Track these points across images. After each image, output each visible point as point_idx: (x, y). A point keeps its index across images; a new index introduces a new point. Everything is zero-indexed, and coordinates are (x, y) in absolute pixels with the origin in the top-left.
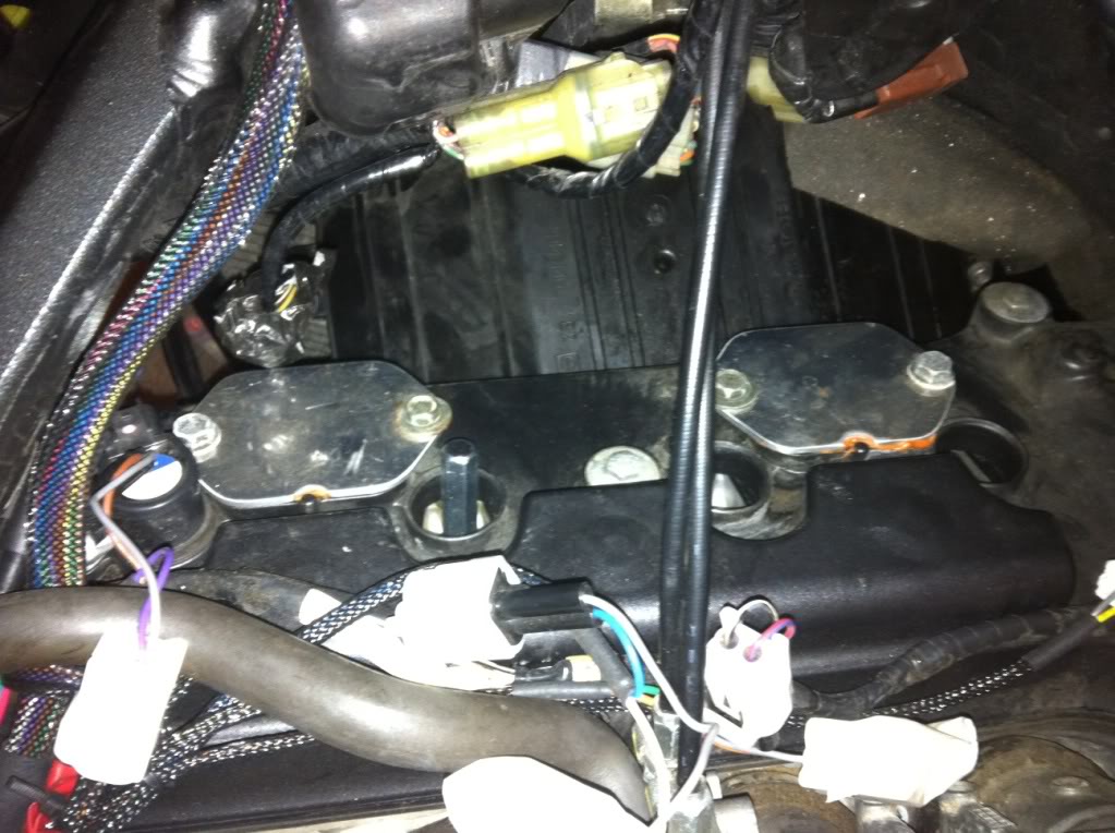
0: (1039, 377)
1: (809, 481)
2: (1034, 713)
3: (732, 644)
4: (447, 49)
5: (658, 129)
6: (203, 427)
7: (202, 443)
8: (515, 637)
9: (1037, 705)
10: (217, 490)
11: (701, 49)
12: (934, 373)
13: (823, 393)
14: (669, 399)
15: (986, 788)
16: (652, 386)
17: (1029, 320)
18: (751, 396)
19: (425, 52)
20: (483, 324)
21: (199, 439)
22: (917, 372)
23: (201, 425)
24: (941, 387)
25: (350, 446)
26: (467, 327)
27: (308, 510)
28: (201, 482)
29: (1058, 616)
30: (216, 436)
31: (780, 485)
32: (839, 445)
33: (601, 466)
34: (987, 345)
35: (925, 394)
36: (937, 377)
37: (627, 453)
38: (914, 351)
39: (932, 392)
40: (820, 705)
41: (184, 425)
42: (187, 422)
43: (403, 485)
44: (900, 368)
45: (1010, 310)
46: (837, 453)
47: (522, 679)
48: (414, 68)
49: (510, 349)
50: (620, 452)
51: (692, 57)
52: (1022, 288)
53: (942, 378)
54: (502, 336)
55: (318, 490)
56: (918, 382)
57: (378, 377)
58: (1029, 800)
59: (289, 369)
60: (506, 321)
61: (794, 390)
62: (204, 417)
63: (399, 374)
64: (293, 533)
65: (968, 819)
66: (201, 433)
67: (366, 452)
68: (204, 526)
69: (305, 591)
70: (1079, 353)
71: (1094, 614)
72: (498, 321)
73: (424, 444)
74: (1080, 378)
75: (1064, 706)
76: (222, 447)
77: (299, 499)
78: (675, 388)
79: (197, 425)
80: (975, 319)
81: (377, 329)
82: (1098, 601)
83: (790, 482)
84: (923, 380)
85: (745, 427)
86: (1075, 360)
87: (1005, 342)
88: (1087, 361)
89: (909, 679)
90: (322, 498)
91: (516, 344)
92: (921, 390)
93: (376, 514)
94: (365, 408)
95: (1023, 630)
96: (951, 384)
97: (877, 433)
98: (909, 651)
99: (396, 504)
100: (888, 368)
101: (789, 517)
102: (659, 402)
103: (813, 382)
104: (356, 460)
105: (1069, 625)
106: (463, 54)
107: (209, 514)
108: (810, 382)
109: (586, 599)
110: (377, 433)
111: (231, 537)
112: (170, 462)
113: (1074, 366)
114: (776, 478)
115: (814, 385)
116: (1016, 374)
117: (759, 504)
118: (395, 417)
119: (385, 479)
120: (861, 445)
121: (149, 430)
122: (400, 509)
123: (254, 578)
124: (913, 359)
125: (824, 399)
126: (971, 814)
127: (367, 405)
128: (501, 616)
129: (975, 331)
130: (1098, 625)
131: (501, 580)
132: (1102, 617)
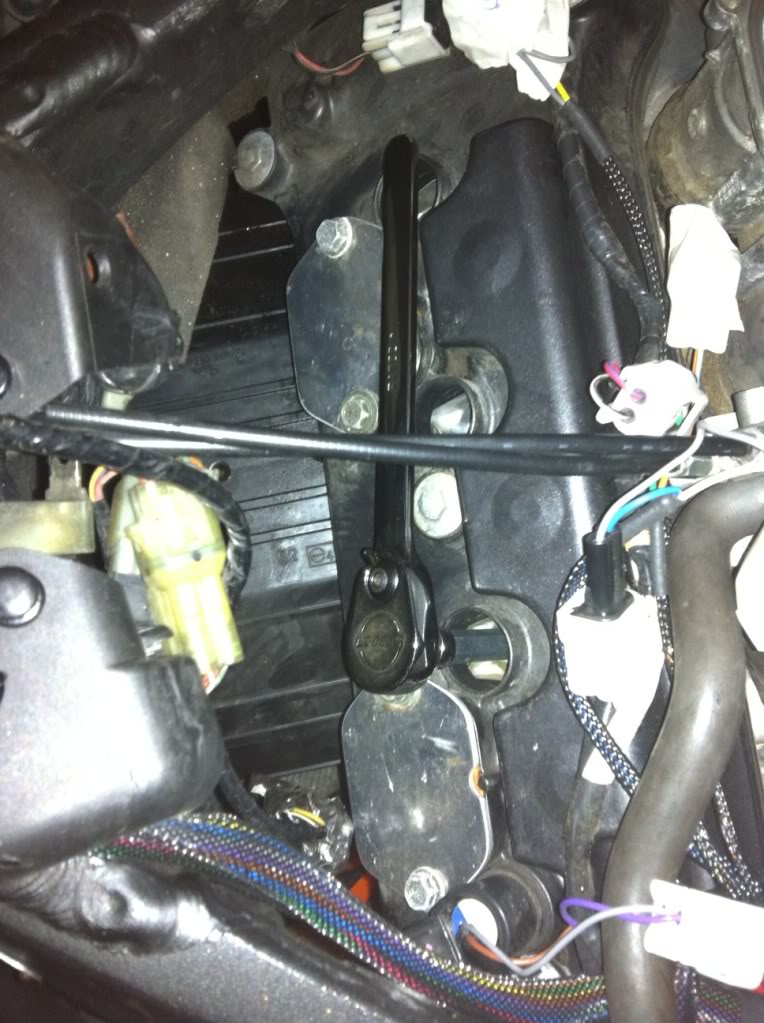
0: (327, 142)
2: (632, 151)
3: (629, 414)
4: (169, 688)
5: (209, 493)
6: (419, 883)
7: (433, 883)
9: (626, 149)
10: (478, 866)
11: (148, 459)
13: (359, 332)
14: (359, 466)
15: (694, 191)
16: (347, 480)
17: (273, 148)
18: (365, 395)
19: (174, 708)
20: (281, 634)
21: (430, 886)
22: (336, 250)
23: (416, 885)
24: (349, 229)
25: (430, 751)
26: (284, 648)
27: (493, 783)
28: (469, 881)
29: (563, 134)
30: (425, 871)
31: (443, 368)
33: (432, 525)
34: (294, 185)
35: (355, 242)
36: (341, 234)
37: (420, 501)
38: (315, 253)
39: (353, 238)
40: (655, 335)
41: (417, 901)
42: (413, 898)
43: (463, 700)
44: (331, 265)
45: (263, 165)
47: (650, 588)
48: (187, 716)
49: (304, 608)
50: (420, 507)
51: (155, 466)
52: (242, 153)
53: (342, 228)
54: (293, 616)
55: (473, 776)
56: (345, 249)
57: (359, 728)
58: (708, 157)
59: (353, 810)
60: (279, 614)
61: (357, 357)
62: (408, 883)
63: (354, 710)
64: (523, 795)
65: (729, 209)
66: (424, 885)
67: (435, 735)
68: (510, 875)
69: (585, 782)
70: (309, 106)
71: (563, 104)
72: (279, 621)
74: (332, 105)
75: (625, 127)
76: (434, 865)
77: (482, 792)
78: (348, 462)
79: (415, 889)
80: (269, 196)
81: (283, 731)
82: (550, 100)
83: (441, 359)
84: (344, 245)
86: (314, 111)
87: (291, 169)
88: (315, 100)
89: (624, 260)
90: (480, 772)
91: (299, 604)
92: (352, 246)
93: (501, 723)
94: (390, 738)
95: (577, 163)
96: (345, 220)
98: (599, 259)
99: (479, 705)
100: (330, 275)
101: (474, 360)
102: (363, 474)
103: (349, 340)
104: (441, 743)
105: (571, 124)
106: (171, 673)
108: (348, 344)
110: (415, 726)
111: (529, 850)
112: (459, 910)
113: (320, 112)
114: (438, 372)
115: (352, 340)
116: (323, 161)
117: (463, 386)
118: (398, 711)
119: (461, 715)
121: (431, 932)
122: (483, 701)
123: (574, 827)
124: (322, 253)
125: (365, 330)
126: (726, 207)
127: (387, 736)
128: (615, 612)
129: (281, 196)
130: (571, 100)
131: (579, 611)
132: (565, 97)
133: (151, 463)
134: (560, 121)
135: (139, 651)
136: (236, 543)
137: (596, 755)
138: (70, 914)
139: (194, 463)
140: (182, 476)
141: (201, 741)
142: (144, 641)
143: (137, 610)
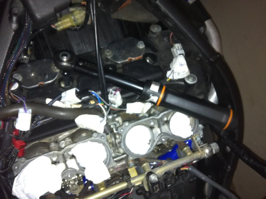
0: (160, 42)
1: (123, 67)
3: (112, 94)
7: (19, 79)
8: (80, 99)
10: (24, 86)
12: (141, 45)
13: (124, 51)
17: (158, 31)
18: (112, 54)
23: (18, 76)
24: (142, 47)
25: (45, 75)
27: (41, 87)
28: (22, 85)
30: (21, 77)
32: (127, 60)
34: (152, 37)
38: (138, 41)
41: (15, 76)
43: (56, 79)
44: (136, 45)
45: (155, 30)
46: (127, 62)
48: (48, 21)
55: (42, 83)
57: (46, 61)
59: (30, 63)
61: (119, 52)
62: (18, 74)
64: (40, 91)
66: (19, 77)
67: (48, 75)
69: (46, 99)
70: (165, 37)
73: (58, 72)
74: (166, 41)
77: (39, 85)
80: (150, 32)
82: (167, 78)
83: (120, 68)
84: (139, 46)
85: (112, 60)
87: (155, 36)
92: (140, 48)
93: (53, 85)
96: (144, 46)
97: (133, 57)
100: (134, 45)
104: (47, 77)
107: (24, 90)
108: (121, 50)
109: (90, 91)
110: (49, 72)
112: (16, 83)
113: (165, 39)
114: (118, 67)
116: (156, 42)
119: (52, 79)
120: (131, 60)
122: (57, 84)
124: (138, 43)
128: (77, 96)
129: (150, 35)
130: (167, 81)
131: (76, 91)
132: (168, 80)
133: (88, 11)
134: (164, 80)
135: (57, 12)
136: (78, 28)
137: (51, 100)
138: (13, 6)
139: (90, 18)
140: (87, 16)
141: (44, 24)
142: (59, 13)
143: (64, 12)
